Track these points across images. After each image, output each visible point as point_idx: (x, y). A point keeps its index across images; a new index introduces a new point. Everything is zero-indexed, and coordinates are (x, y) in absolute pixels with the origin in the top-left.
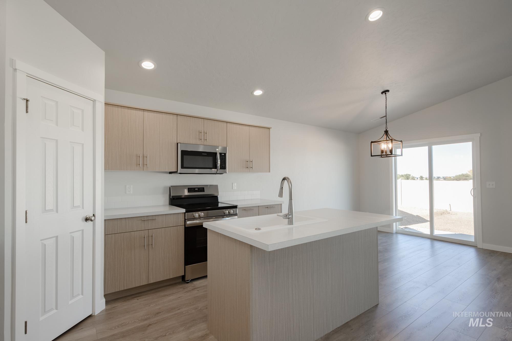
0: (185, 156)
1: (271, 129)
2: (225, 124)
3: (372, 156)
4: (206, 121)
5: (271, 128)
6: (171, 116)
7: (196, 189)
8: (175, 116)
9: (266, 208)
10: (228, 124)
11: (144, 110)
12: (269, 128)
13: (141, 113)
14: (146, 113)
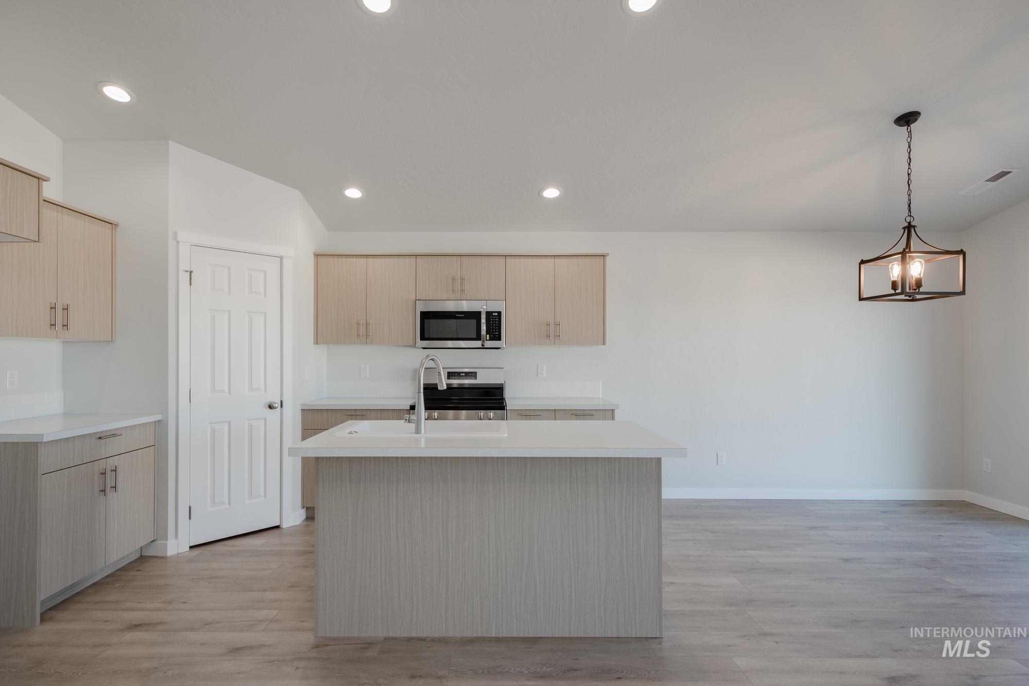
0: (426, 320)
1: (608, 258)
2: (502, 260)
3: (861, 299)
4: (464, 258)
5: (608, 254)
6: (407, 260)
7: (462, 374)
8: (413, 259)
9: (572, 414)
10: (508, 259)
11: (367, 256)
12: (604, 256)
13: (363, 260)
14: (370, 260)
